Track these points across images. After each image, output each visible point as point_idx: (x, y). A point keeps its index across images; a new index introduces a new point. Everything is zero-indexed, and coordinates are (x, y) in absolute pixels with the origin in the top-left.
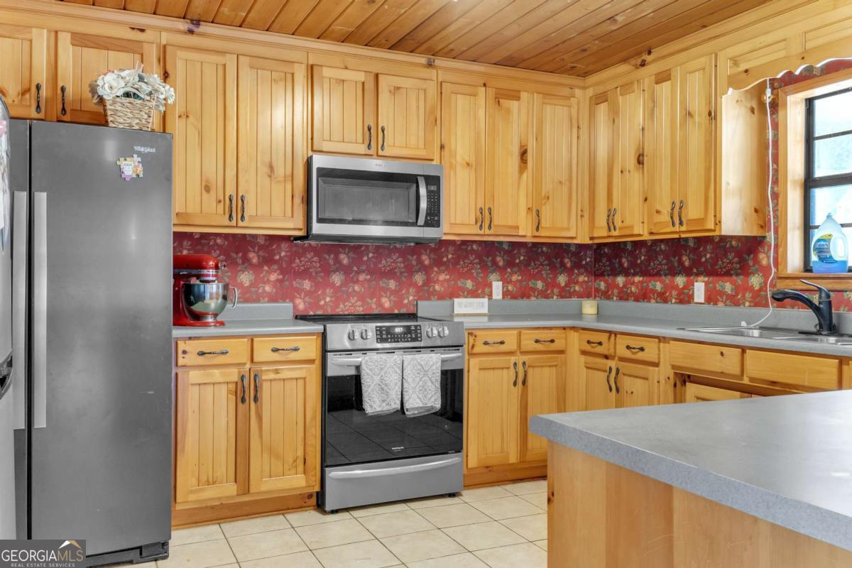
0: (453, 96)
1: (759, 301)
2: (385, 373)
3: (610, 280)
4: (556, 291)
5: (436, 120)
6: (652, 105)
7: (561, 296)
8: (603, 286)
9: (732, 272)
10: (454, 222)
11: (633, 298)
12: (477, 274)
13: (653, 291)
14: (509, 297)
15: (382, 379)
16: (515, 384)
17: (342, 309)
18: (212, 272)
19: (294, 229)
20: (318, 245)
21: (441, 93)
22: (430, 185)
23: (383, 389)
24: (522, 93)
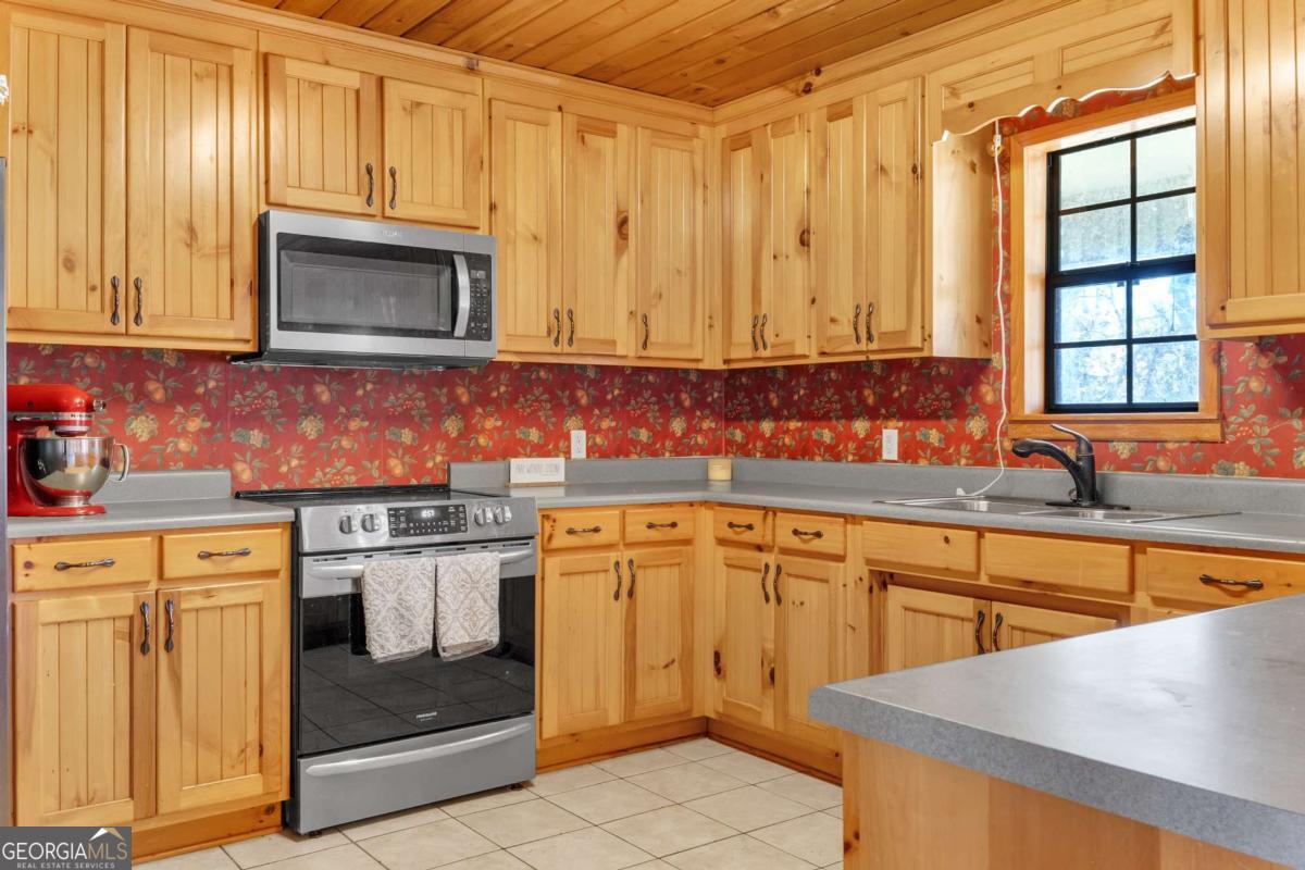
0: (510, 123)
1: (982, 455)
2: (407, 588)
3: (750, 427)
4: (669, 444)
5: (482, 162)
6: (823, 154)
7: (677, 453)
8: (738, 435)
9: (940, 413)
10: (513, 333)
11: (786, 455)
12: (547, 418)
13: (819, 443)
14: (597, 455)
15: (400, 600)
16: (617, 596)
17: (319, 479)
18: (79, 416)
19: (236, 340)
20: (275, 368)
21: (490, 117)
22: (475, 269)
23: (402, 616)
24: (619, 126)
